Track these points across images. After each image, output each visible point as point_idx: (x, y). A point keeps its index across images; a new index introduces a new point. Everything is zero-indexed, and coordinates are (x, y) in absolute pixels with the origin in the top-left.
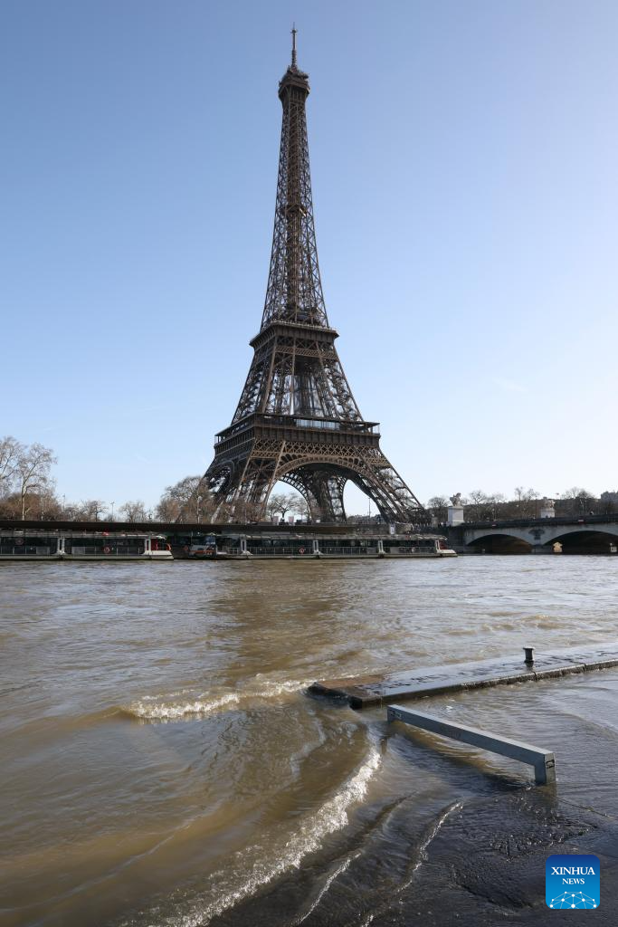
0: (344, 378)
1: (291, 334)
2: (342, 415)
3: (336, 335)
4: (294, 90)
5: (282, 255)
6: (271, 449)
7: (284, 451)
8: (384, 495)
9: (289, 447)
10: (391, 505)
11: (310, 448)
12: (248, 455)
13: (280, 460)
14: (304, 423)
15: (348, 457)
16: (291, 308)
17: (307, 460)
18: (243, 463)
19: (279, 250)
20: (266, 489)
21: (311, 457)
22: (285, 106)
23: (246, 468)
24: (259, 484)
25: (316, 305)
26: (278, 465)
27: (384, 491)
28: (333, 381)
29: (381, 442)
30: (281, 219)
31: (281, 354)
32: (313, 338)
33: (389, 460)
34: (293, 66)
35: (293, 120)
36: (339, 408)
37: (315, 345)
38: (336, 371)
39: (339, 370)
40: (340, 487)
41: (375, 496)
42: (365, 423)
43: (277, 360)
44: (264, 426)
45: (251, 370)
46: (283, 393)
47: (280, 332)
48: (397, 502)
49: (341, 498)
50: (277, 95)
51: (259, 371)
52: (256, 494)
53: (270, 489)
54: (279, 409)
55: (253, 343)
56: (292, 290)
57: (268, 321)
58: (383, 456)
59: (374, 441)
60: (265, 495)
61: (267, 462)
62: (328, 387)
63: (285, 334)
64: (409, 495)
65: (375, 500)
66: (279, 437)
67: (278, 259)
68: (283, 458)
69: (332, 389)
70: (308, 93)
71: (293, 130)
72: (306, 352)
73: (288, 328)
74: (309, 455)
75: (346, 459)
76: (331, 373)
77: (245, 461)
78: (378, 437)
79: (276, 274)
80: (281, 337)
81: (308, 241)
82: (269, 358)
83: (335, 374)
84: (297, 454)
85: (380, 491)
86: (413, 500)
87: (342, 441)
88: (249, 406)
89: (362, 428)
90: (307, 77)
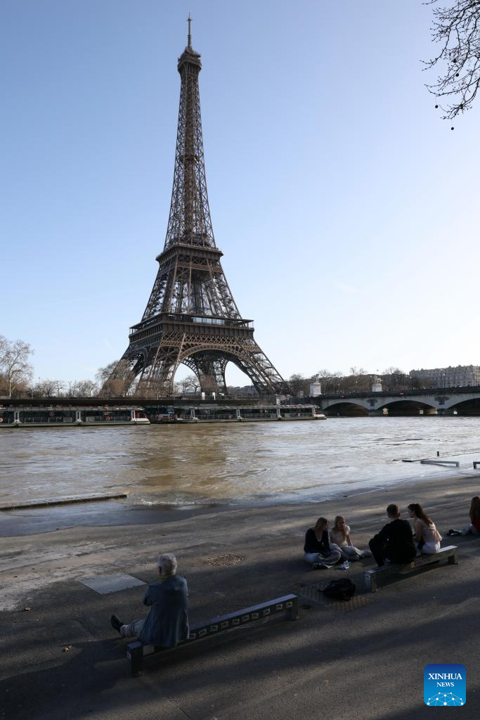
0: (227, 286)
1: (188, 253)
2: (226, 314)
3: (220, 254)
4: (189, 66)
5: (180, 192)
6: (175, 340)
7: (185, 341)
8: (257, 373)
9: (188, 338)
10: (262, 380)
11: (204, 339)
12: (159, 343)
13: (182, 348)
14: (199, 320)
15: (231, 345)
16: (188, 234)
17: (202, 348)
18: (154, 351)
19: (178, 188)
20: (172, 368)
21: (204, 345)
22: (183, 78)
23: (157, 354)
24: (167, 366)
25: (206, 231)
26: (181, 351)
27: (257, 369)
28: (219, 288)
29: (255, 334)
30: (180, 165)
31: (181, 268)
32: (205, 256)
33: (260, 347)
34: (189, 47)
35: (189, 89)
36: (224, 308)
37: (206, 261)
38: (221, 281)
39: (223, 280)
40: (223, 367)
41: (251, 373)
42: (242, 320)
43: (178, 272)
44: (169, 322)
45: (157, 279)
46: (183, 297)
47: (180, 252)
48: (267, 378)
49: (223, 375)
50: (176, 69)
51: (162, 280)
52: (165, 373)
53: (175, 369)
54: (179, 309)
55: (159, 259)
56: (188, 220)
57: (171, 242)
58: (256, 344)
59: (249, 333)
60: (171, 374)
61: (172, 349)
62: (215, 293)
63: (184, 253)
64: (275, 373)
65: (250, 376)
66: (181, 330)
67: (177, 196)
68: (184, 346)
69: (218, 294)
70: (200, 69)
71: (189, 97)
72: (200, 267)
73: (186, 249)
74: (203, 344)
75: (229, 347)
76: (218, 283)
77: (156, 349)
78: (252, 330)
79: (176, 207)
80: (181, 255)
81: (200, 182)
82: (172, 271)
83: (221, 283)
84: (194, 344)
85: (254, 370)
86: (278, 377)
87: (227, 333)
88: (155, 306)
89: (241, 324)
90: (199, 56)
